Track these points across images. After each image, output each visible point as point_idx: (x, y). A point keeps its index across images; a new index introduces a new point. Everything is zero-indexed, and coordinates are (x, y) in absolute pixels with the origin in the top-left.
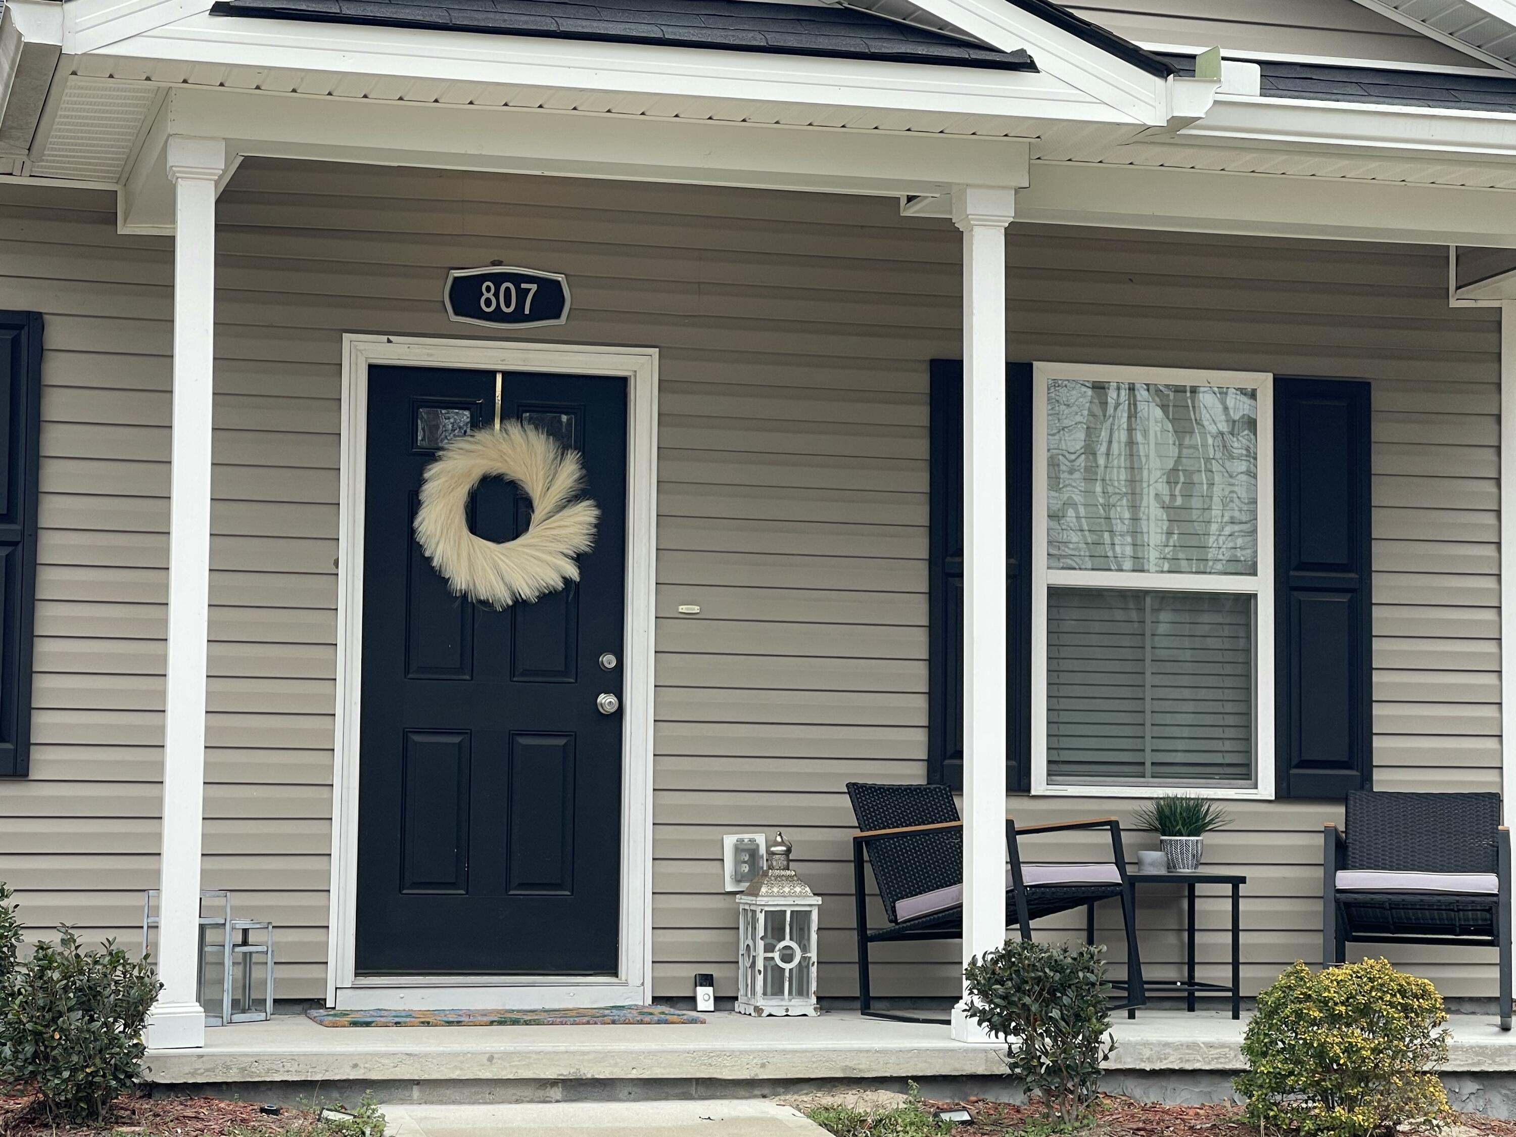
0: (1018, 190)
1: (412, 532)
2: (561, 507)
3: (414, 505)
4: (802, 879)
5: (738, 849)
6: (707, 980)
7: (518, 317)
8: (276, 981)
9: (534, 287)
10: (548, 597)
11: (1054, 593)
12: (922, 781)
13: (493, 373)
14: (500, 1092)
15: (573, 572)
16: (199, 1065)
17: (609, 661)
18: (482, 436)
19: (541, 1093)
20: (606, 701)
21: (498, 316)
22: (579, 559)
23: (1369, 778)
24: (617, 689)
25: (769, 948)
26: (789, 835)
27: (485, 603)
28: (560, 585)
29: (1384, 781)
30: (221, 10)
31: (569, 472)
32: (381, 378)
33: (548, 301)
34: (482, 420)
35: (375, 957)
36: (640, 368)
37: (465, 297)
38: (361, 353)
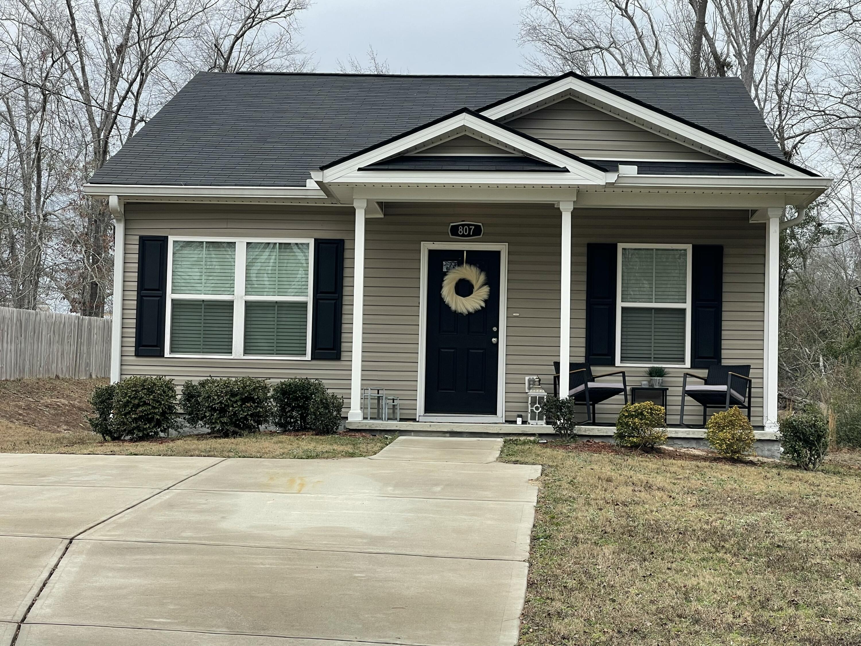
0: (574, 202)
1: (441, 295)
2: (480, 287)
3: (441, 288)
4: (543, 389)
5: (529, 381)
6: (519, 416)
7: (469, 235)
8: (400, 414)
9: (473, 227)
10: (477, 312)
11: (623, 309)
12: (584, 362)
13: (463, 251)
15: (483, 305)
16: (359, 424)
17: (495, 329)
18: (459, 268)
19: (444, 435)
20: (494, 340)
21: (463, 235)
22: (485, 301)
23: (720, 362)
24: (497, 337)
25: (532, 407)
26: (540, 376)
27: (461, 313)
28: (480, 308)
29: (725, 363)
30: (360, 169)
31: (482, 278)
32: (432, 253)
33: (477, 231)
34: (460, 264)
35: (429, 409)
36: (503, 248)
37: (454, 231)
38: (426, 247)
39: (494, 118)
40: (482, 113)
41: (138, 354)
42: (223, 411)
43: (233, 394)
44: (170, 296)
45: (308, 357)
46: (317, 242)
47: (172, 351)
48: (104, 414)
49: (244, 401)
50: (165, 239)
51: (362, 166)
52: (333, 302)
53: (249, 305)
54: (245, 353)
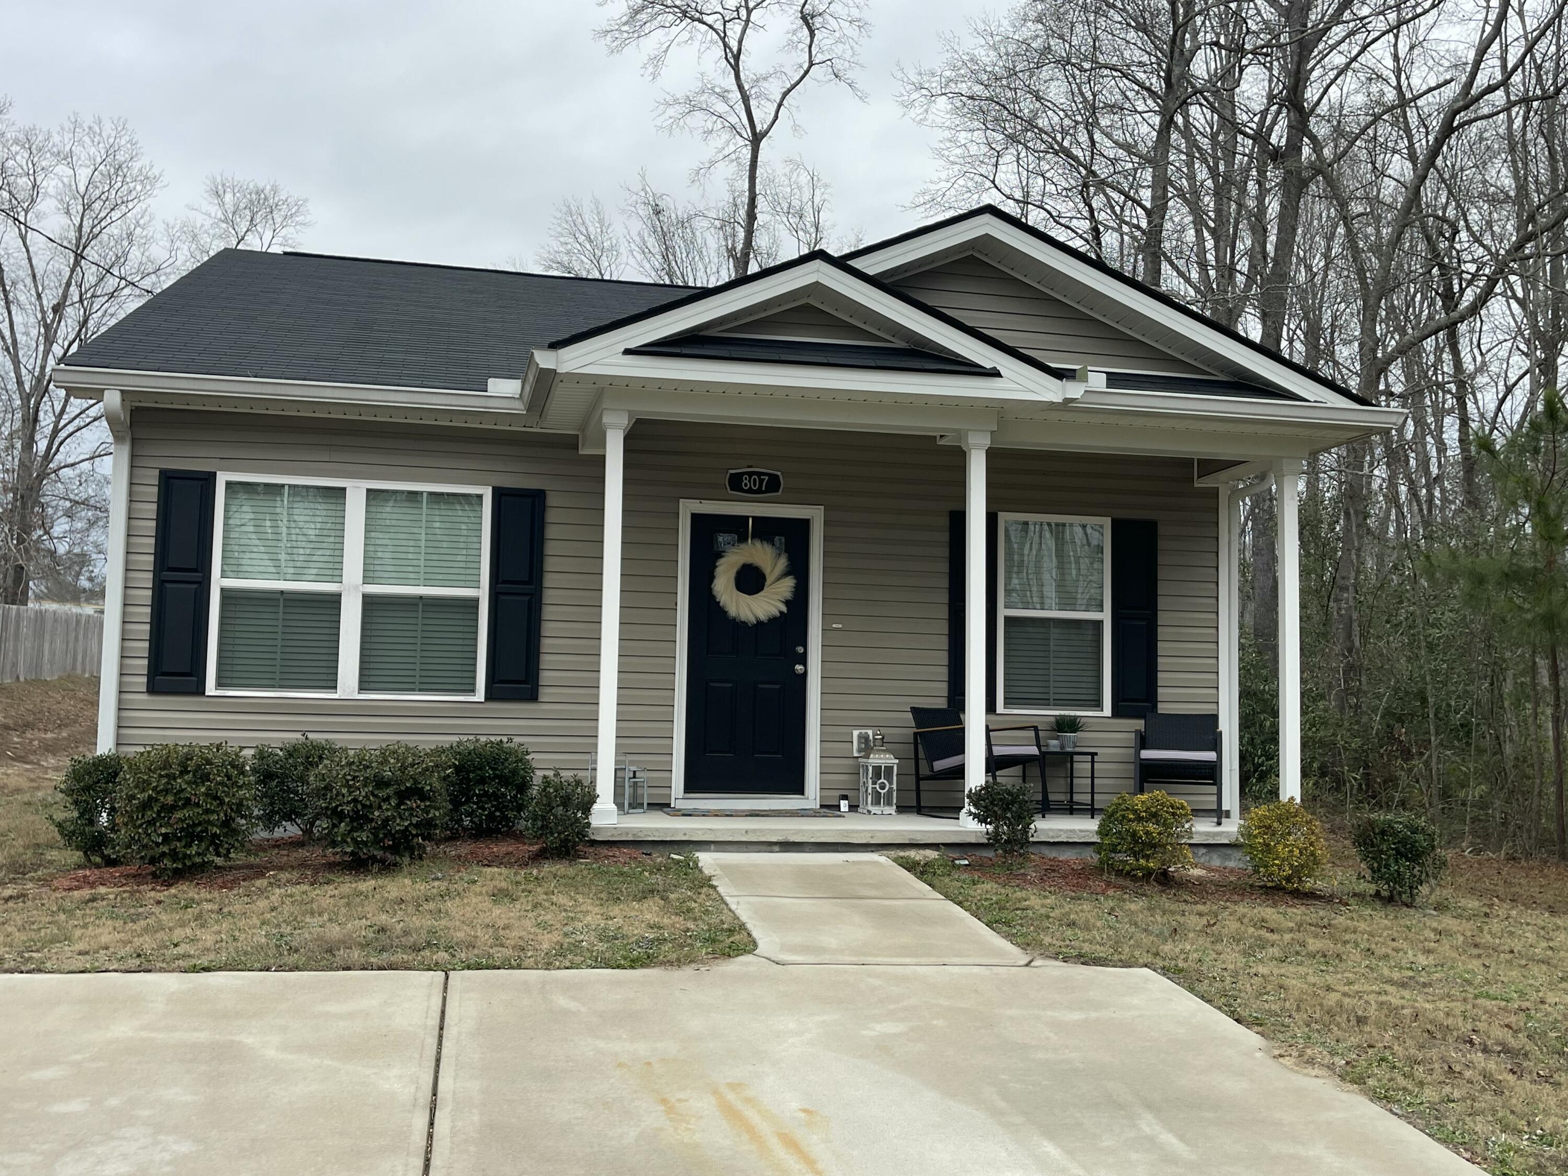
0: (992, 432)
1: (710, 590)
2: (779, 579)
3: (712, 578)
4: (888, 751)
5: (860, 737)
6: (845, 797)
7: (759, 491)
8: (649, 795)
9: (767, 478)
10: (773, 620)
11: (1008, 619)
12: (945, 706)
13: (747, 517)
14: (751, 847)
15: (784, 609)
16: (614, 832)
17: (800, 650)
18: (742, 546)
19: (769, 848)
20: (799, 668)
21: (750, 491)
22: (787, 603)
23: (1156, 707)
24: (804, 663)
25: (874, 783)
26: (884, 730)
27: (744, 623)
28: (778, 614)
29: (1163, 708)
30: (628, 352)
31: (782, 563)
32: (697, 519)
33: (773, 484)
34: (743, 539)
35: (693, 785)
36: (815, 515)
37: (736, 482)
38: (688, 508)
39: (871, 272)
40: (852, 263)
41: (153, 689)
42: (359, 818)
43: (381, 783)
44: (218, 582)
45: (480, 695)
46: (499, 494)
47: (220, 684)
48: (88, 814)
49: (402, 796)
50: (209, 479)
51: (632, 345)
52: (526, 598)
53: (370, 603)
54: (362, 688)
